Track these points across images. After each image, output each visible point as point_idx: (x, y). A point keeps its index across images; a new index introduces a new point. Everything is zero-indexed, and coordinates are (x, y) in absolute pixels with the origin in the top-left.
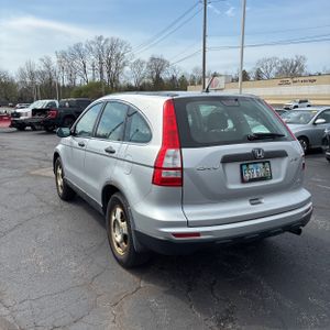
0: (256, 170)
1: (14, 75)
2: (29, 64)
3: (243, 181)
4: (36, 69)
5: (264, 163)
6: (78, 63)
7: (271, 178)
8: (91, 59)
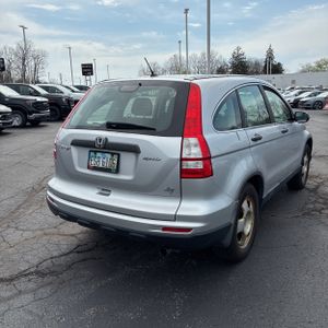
3: (89, 168)
5: (113, 154)
7: (117, 172)
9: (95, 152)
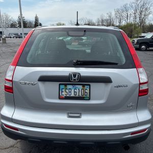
0: (73, 90)
1: (95, 22)
2: (102, 16)
4: (105, 18)
6: (124, 14)
7: (89, 99)
8: (131, 11)
9: (66, 85)
